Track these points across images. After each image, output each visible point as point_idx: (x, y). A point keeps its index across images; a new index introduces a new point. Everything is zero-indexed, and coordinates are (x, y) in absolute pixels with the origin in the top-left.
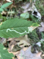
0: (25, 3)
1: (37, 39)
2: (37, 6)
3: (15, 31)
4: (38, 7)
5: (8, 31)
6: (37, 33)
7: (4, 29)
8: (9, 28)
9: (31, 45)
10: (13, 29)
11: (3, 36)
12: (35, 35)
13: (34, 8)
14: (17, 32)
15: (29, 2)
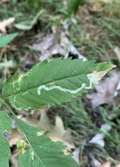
0: (39, 36)
1: (91, 128)
2: (74, 40)
3: (58, 87)
4: (78, 41)
5: (42, 90)
6: (87, 111)
7: (29, 88)
8: (42, 84)
9: (77, 146)
10: (52, 85)
11: (29, 106)
12: (84, 119)
13: (68, 45)
14: (64, 90)
15: (51, 32)
